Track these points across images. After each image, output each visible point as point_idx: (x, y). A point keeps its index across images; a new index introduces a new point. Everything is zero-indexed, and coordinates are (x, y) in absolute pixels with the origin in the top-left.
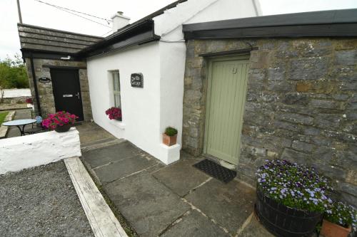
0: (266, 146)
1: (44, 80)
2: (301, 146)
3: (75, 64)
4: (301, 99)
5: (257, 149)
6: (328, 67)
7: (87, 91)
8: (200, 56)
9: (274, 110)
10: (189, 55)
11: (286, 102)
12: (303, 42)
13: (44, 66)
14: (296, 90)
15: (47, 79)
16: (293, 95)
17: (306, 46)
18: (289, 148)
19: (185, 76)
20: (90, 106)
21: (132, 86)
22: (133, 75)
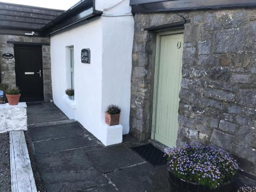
0: (198, 127)
1: (8, 56)
2: (226, 126)
3: (38, 40)
4: (224, 73)
5: (190, 131)
6: (245, 38)
7: (49, 69)
8: (145, 29)
9: (203, 87)
10: (136, 30)
11: (212, 77)
12: (224, 13)
13: (8, 42)
14: (221, 65)
15: (11, 55)
16: (217, 70)
17: (227, 17)
18: (216, 128)
19: (133, 52)
20: (51, 86)
21: (82, 62)
22: (83, 51)
